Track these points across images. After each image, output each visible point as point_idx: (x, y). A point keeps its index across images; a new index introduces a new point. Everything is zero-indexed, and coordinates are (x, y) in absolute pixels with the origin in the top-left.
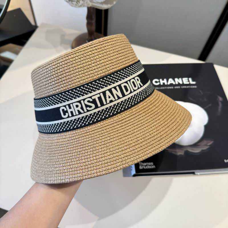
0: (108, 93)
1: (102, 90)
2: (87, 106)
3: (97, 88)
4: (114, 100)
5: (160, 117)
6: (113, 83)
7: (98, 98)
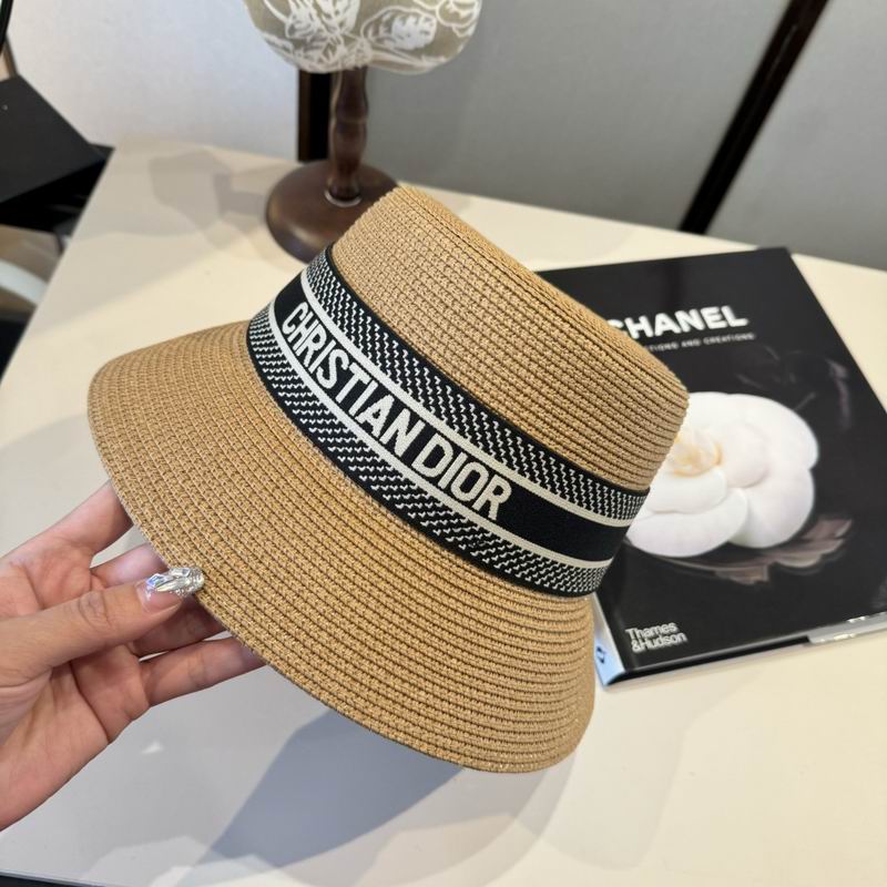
0: (385, 404)
1: (386, 380)
2: (325, 364)
3: (384, 364)
4: (376, 432)
5: (396, 620)
6: (426, 405)
7: (360, 382)
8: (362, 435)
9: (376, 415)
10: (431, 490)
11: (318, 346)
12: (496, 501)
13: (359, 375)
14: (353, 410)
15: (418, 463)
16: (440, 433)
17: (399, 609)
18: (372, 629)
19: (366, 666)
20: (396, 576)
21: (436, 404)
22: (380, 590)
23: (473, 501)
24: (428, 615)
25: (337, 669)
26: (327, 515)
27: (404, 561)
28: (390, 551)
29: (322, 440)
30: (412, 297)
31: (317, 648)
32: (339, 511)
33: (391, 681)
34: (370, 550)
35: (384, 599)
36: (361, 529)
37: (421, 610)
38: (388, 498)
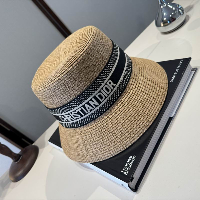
0: (87, 106)
1: (81, 105)
2: (75, 116)
3: (78, 105)
4: (93, 109)
5: (134, 110)
6: (89, 97)
7: (81, 110)
8: (93, 112)
9: (89, 108)
10: (108, 98)
11: (70, 117)
12: (112, 84)
13: (79, 110)
14: (87, 113)
15: (101, 100)
16: (96, 95)
17: (131, 109)
18: (135, 115)
19: (142, 118)
20: (124, 108)
21: (89, 95)
22: (127, 112)
23: (111, 89)
24: (134, 102)
25: (142, 124)
26: (109, 121)
27: (121, 106)
28: (119, 109)
29: (92, 120)
30: (63, 96)
31: (137, 128)
32: (108, 119)
33: (146, 113)
34: (118, 113)
35: (129, 112)
36: (113, 114)
37: (133, 104)
38: (107, 108)
